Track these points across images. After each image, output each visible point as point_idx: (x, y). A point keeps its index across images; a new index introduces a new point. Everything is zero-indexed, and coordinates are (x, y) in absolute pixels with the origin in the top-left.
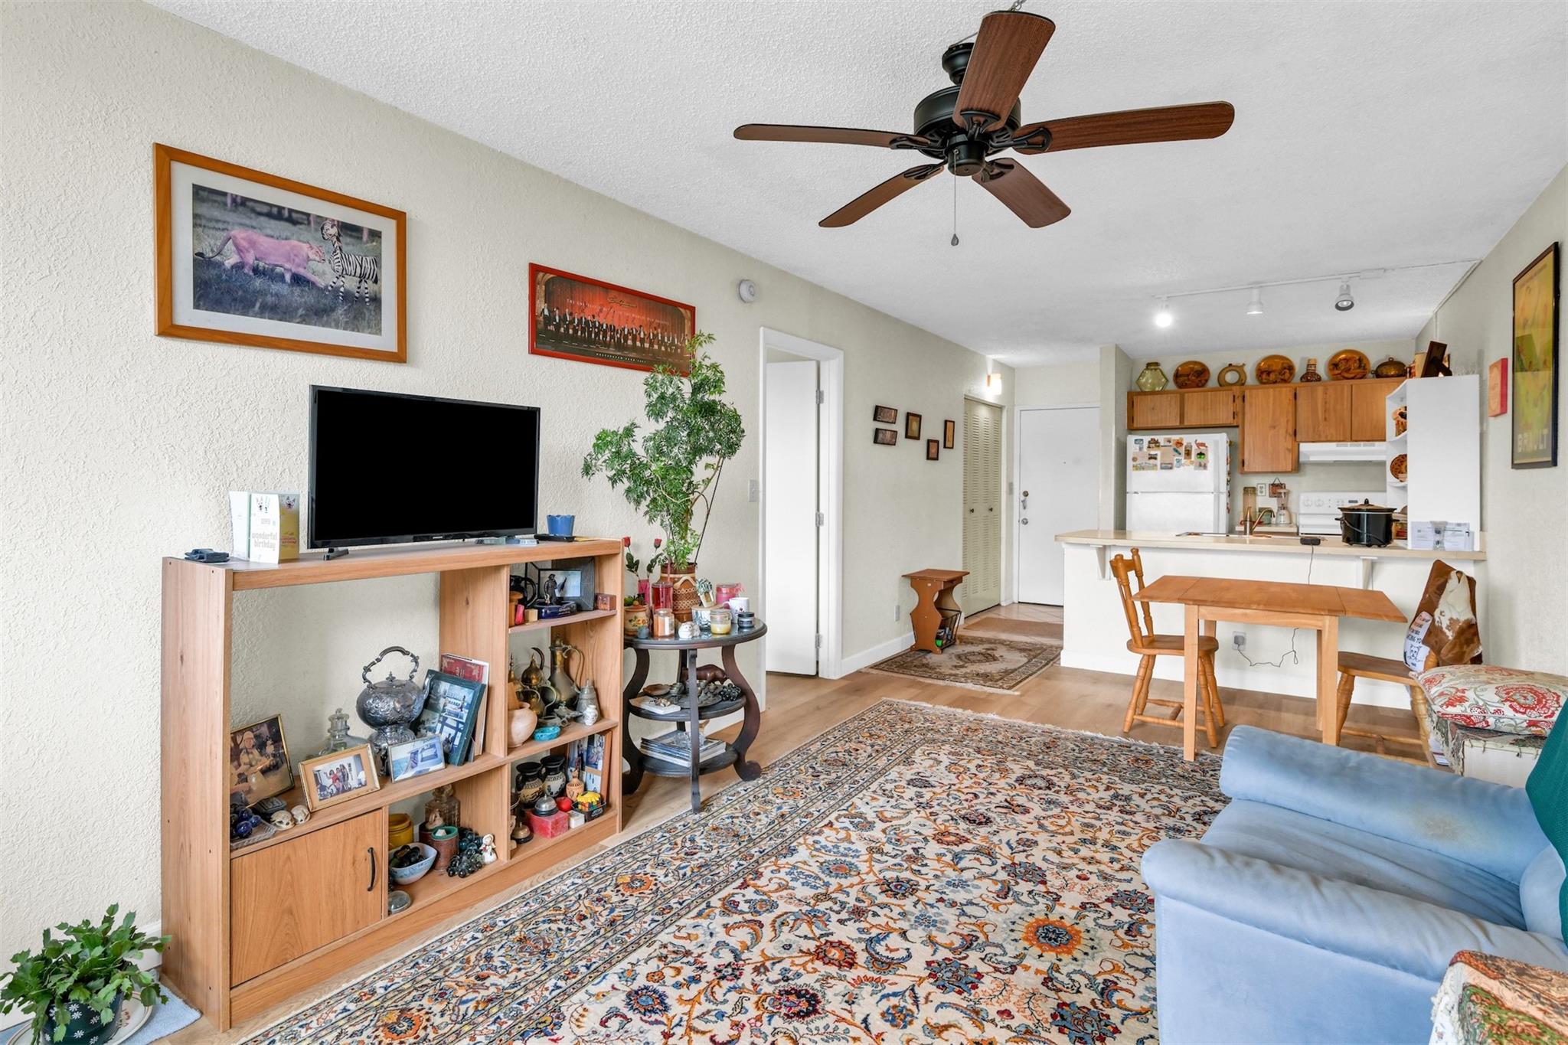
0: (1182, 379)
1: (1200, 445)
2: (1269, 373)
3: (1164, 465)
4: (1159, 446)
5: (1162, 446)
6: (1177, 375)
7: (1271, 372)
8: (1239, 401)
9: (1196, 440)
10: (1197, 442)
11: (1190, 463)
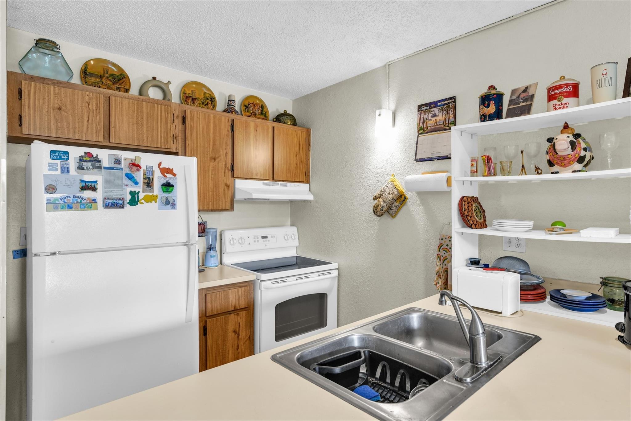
0: (92, 78)
1: (166, 171)
2: (193, 100)
3: (110, 201)
4: (99, 168)
5: (105, 168)
6: (85, 73)
7: (195, 99)
8: (178, 122)
9: (160, 164)
10: (161, 167)
11: (151, 199)
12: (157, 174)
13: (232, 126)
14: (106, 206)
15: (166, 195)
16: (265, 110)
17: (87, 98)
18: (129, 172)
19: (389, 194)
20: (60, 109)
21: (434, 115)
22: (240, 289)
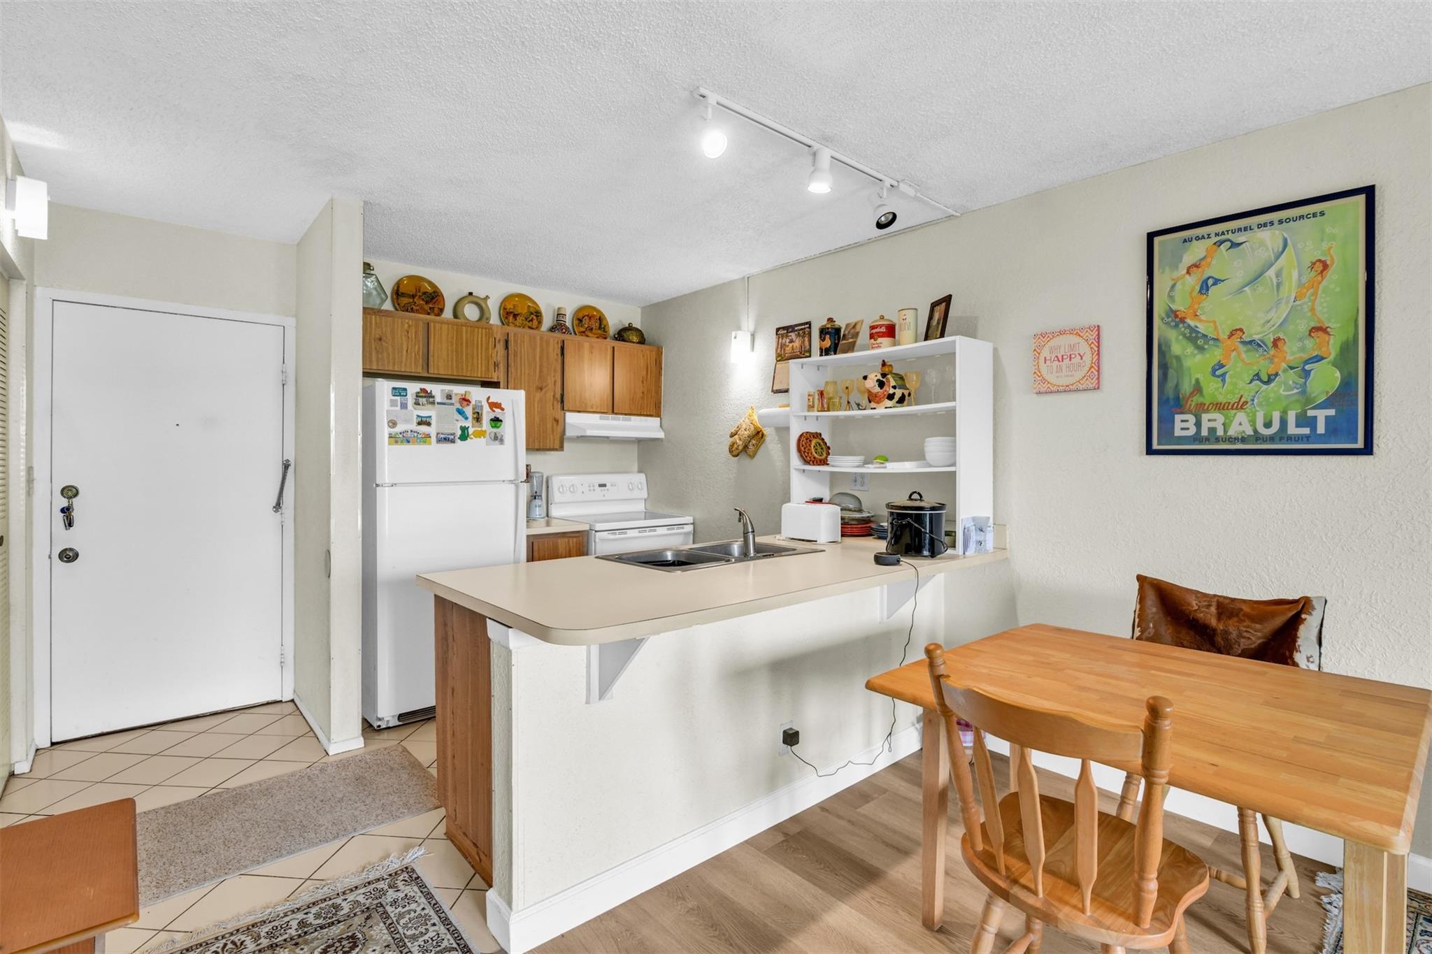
0: (405, 301)
1: (494, 405)
2: (515, 316)
3: (443, 436)
4: (433, 403)
5: (438, 403)
6: (398, 293)
7: (518, 315)
8: (500, 347)
9: (489, 398)
10: (490, 401)
11: (481, 434)
12: (486, 408)
13: (562, 349)
14: (439, 441)
15: (495, 430)
16: (604, 323)
17: (406, 325)
18: (460, 408)
19: (745, 430)
20: (380, 339)
21: (792, 341)
22: (571, 539)
